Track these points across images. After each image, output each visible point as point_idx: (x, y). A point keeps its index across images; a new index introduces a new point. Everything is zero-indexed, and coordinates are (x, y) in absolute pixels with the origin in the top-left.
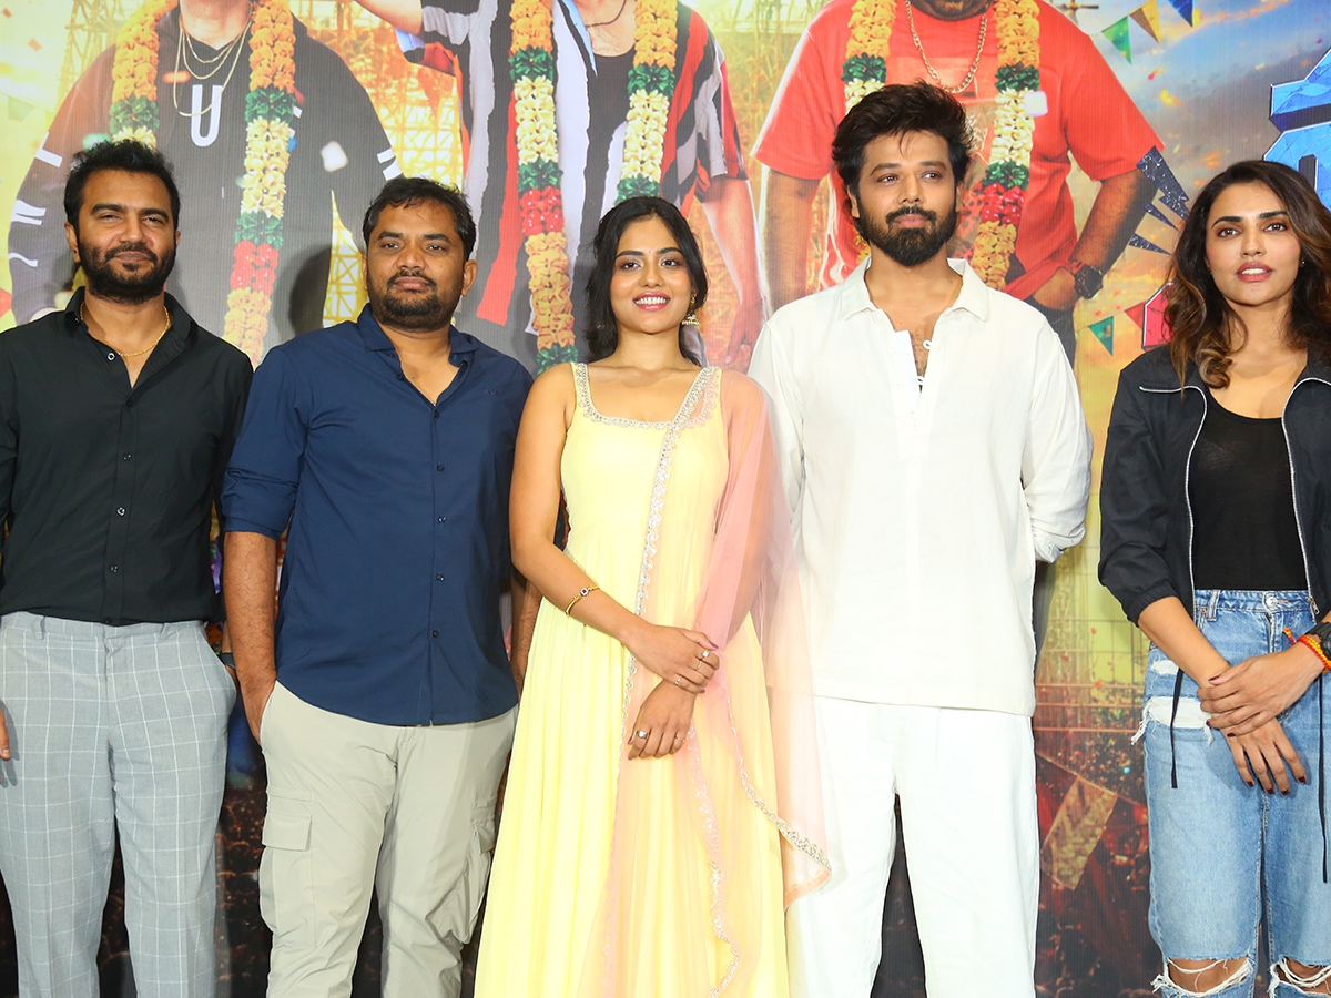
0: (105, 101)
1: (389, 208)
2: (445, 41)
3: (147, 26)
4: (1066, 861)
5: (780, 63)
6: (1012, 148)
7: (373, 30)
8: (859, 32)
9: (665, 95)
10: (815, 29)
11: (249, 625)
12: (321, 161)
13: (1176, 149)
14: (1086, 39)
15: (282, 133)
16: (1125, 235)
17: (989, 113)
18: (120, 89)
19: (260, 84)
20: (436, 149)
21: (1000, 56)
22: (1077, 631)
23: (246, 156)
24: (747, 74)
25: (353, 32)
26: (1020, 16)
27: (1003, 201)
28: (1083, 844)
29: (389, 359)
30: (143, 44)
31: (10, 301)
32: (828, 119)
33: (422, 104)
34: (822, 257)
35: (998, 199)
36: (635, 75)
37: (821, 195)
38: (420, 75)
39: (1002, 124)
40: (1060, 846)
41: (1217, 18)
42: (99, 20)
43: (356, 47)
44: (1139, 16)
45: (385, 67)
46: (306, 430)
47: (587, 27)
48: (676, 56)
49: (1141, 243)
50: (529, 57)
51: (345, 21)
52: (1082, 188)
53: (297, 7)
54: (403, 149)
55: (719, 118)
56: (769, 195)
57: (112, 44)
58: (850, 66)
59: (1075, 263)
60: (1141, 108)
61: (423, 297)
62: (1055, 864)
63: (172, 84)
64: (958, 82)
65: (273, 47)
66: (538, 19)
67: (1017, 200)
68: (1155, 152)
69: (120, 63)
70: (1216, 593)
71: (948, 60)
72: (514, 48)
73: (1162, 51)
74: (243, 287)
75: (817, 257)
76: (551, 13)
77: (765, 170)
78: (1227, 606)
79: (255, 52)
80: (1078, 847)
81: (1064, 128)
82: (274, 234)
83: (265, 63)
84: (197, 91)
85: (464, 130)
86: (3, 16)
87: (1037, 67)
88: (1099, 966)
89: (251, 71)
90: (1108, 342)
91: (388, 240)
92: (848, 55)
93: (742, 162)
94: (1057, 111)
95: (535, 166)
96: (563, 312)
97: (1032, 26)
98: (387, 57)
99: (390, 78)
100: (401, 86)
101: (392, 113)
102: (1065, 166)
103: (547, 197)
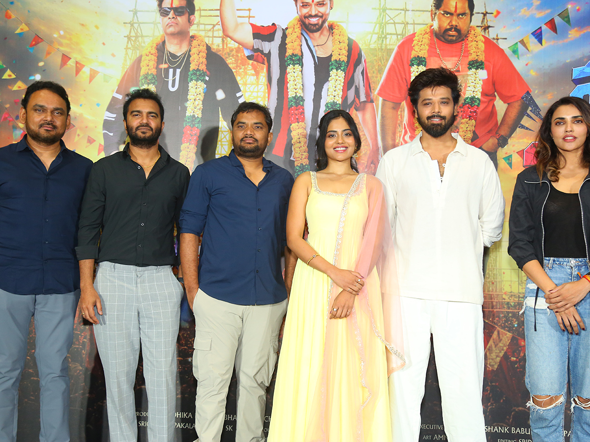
0: (138, 75)
1: (241, 113)
2: (262, 52)
3: (153, 48)
4: (492, 359)
5: (386, 59)
6: (474, 91)
7: (235, 48)
8: (416, 48)
9: (343, 71)
10: (399, 47)
11: (189, 267)
12: (215, 96)
13: (536, 92)
14: (502, 50)
15: (202, 86)
16: (517, 124)
17: (465, 78)
18: (143, 71)
19: (194, 68)
20: (258, 92)
21: (469, 57)
22: (498, 273)
23: (188, 95)
24: (374, 63)
25: (228, 49)
26: (477, 42)
27: (470, 111)
28: (499, 353)
29: (240, 169)
30: (152, 54)
31: (103, 148)
32: (404, 80)
33: (253, 75)
34: (402, 132)
35: (468, 110)
36: (332, 64)
38: (252, 64)
39: (470, 82)
40: (490, 353)
41: (552, 43)
42: (136, 46)
43: (229, 55)
44: (522, 42)
45: (239, 61)
46: (210, 195)
47: (314, 46)
48: (347, 57)
49: (523, 127)
50: (293, 58)
51: (225, 45)
52: (500, 106)
53: (207, 40)
54: (246, 92)
55: (363, 80)
56: (382, 108)
57: (141, 54)
58: (413, 60)
59: (498, 135)
60: (523, 77)
61: (253, 145)
62: (488, 360)
63: (162, 69)
64: (453, 67)
65: (198, 55)
66: (296, 44)
67: (475, 111)
68: (528, 93)
69: (144, 61)
70: (552, 258)
71: (450, 58)
72: (287, 54)
73: (531, 55)
74: (187, 143)
75: (400, 132)
76: (301, 41)
77: (381, 99)
78: (556, 263)
79: (192, 56)
80: (497, 354)
81: (494, 84)
82: (198, 123)
83: (195, 60)
84: (171, 71)
85: (269, 85)
86: (103, 45)
87: (483, 61)
88: (504, 399)
89: (190, 63)
90: (510, 164)
91: (240, 124)
92: (412, 56)
93: (372, 97)
94: (491, 77)
95: (294, 98)
96: (304, 152)
97: (482, 46)
98: (240, 58)
99: (241, 66)
100: (245, 69)
101: (242, 78)
102: (494, 98)
103: (299, 109)
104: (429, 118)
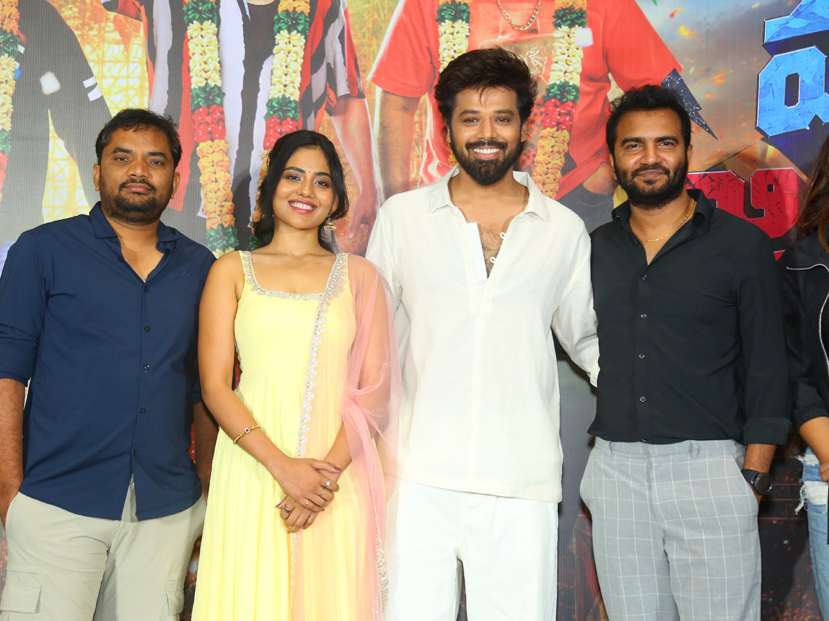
1: (119, 130)
5: (389, 9)
6: (566, 72)
9: (302, 34)
12: (40, 86)
13: (692, 70)
15: (10, 65)
17: (548, 45)
20: (128, 77)
21: (557, 2)
24: (364, 17)
27: (560, 112)
29: (112, 245)
32: (426, 51)
33: (117, 42)
34: (422, 156)
35: (555, 110)
36: (280, 19)
37: (420, 109)
38: (115, 21)
39: (558, 54)
48: (310, 4)
50: (198, 5)
54: (103, 77)
55: (343, 52)
56: (382, 110)
58: (442, 10)
60: (664, 39)
61: (146, 198)
64: (524, 22)
67: (570, 111)
68: (675, 73)
71: (517, 5)
75: (418, 157)
81: (606, 56)
82: (4, 143)
85: (150, 62)
87: (584, 9)
91: (119, 154)
92: (441, 2)
93: (360, 85)
94: (600, 43)
95: (204, 89)
96: (226, 201)
98: (89, 7)
99: (92, 23)
100: (100, 29)
101: (94, 50)
102: (607, 84)
103: (213, 113)
104: (470, 146)
